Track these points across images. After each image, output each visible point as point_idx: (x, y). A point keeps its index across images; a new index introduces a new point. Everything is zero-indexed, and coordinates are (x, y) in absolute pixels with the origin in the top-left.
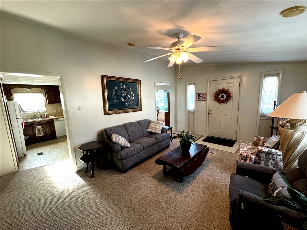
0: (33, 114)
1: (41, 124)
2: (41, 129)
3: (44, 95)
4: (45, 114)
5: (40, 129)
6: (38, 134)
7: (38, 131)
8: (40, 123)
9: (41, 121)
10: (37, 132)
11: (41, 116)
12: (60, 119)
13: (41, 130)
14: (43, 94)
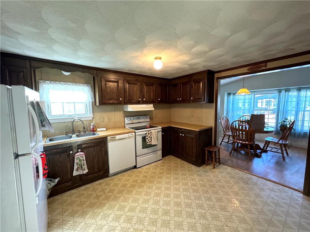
0: (70, 124)
1: (85, 148)
2: (84, 158)
3: (92, 88)
4: (92, 124)
5: (82, 158)
6: (77, 170)
7: (77, 164)
8: (83, 146)
9: (85, 143)
10: (76, 167)
11: (84, 128)
12: (118, 137)
13: (84, 160)
14: (91, 86)
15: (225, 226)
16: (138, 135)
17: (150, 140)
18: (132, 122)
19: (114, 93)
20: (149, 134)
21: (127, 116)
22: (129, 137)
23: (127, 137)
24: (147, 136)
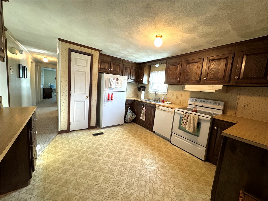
6: (142, 117)
9: (147, 104)
11: (159, 98)
12: (161, 108)
15: (96, 184)
16: (177, 113)
17: (185, 123)
18: (194, 104)
19: (174, 74)
20: (185, 116)
21: (194, 97)
22: (169, 111)
23: (167, 110)
24: (183, 117)
